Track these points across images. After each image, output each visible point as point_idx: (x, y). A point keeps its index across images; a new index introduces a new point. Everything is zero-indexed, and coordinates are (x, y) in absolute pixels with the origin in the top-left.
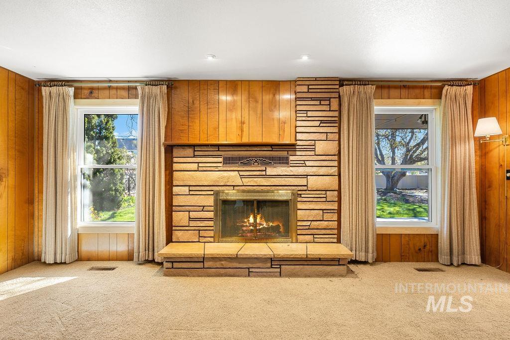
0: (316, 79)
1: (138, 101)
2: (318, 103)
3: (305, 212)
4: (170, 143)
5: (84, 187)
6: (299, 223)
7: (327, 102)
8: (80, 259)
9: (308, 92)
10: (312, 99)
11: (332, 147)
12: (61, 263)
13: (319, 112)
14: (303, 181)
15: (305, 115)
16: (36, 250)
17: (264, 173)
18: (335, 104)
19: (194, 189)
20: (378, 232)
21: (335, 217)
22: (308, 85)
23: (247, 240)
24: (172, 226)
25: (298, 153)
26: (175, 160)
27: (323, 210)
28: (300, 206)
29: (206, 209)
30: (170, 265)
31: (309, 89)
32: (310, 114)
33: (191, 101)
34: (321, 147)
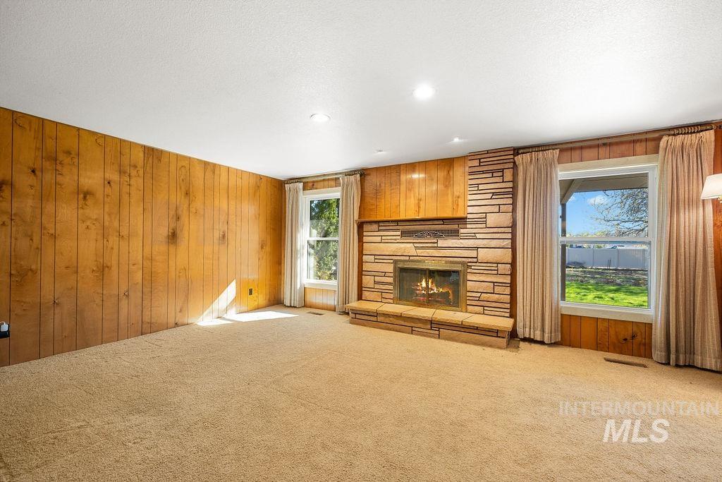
0: (488, 152)
1: (340, 188)
2: (490, 175)
3: (475, 283)
4: (363, 220)
5: (309, 254)
6: (469, 294)
7: (500, 174)
8: (306, 306)
9: (480, 166)
10: (483, 172)
11: (505, 219)
12: (294, 307)
13: (492, 184)
14: (473, 254)
15: (477, 189)
16: (282, 296)
17: (436, 245)
18: (508, 175)
19: (378, 257)
20: (564, 312)
21: (508, 291)
22: (480, 159)
23: (421, 305)
24: (362, 287)
25: (468, 226)
26: (365, 234)
27: (494, 283)
28: (469, 277)
29: (387, 274)
30: (353, 316)
31: (480, 162)
32: (481, 187)
33: (378, 184)
34: (492, 219)
